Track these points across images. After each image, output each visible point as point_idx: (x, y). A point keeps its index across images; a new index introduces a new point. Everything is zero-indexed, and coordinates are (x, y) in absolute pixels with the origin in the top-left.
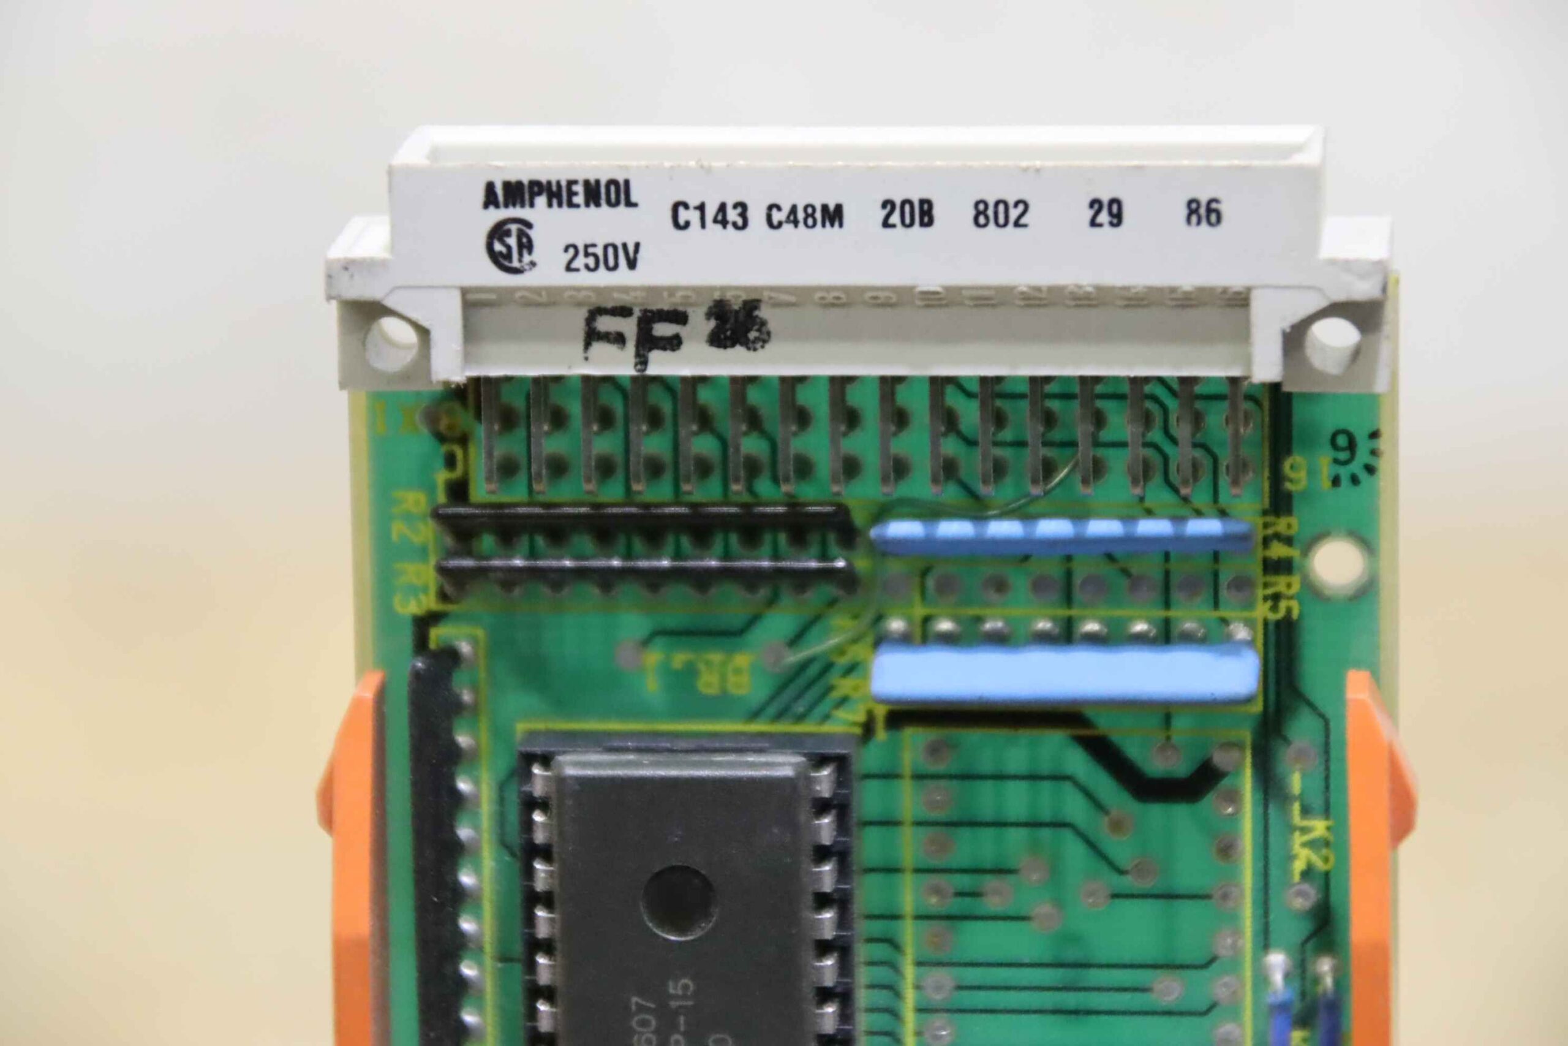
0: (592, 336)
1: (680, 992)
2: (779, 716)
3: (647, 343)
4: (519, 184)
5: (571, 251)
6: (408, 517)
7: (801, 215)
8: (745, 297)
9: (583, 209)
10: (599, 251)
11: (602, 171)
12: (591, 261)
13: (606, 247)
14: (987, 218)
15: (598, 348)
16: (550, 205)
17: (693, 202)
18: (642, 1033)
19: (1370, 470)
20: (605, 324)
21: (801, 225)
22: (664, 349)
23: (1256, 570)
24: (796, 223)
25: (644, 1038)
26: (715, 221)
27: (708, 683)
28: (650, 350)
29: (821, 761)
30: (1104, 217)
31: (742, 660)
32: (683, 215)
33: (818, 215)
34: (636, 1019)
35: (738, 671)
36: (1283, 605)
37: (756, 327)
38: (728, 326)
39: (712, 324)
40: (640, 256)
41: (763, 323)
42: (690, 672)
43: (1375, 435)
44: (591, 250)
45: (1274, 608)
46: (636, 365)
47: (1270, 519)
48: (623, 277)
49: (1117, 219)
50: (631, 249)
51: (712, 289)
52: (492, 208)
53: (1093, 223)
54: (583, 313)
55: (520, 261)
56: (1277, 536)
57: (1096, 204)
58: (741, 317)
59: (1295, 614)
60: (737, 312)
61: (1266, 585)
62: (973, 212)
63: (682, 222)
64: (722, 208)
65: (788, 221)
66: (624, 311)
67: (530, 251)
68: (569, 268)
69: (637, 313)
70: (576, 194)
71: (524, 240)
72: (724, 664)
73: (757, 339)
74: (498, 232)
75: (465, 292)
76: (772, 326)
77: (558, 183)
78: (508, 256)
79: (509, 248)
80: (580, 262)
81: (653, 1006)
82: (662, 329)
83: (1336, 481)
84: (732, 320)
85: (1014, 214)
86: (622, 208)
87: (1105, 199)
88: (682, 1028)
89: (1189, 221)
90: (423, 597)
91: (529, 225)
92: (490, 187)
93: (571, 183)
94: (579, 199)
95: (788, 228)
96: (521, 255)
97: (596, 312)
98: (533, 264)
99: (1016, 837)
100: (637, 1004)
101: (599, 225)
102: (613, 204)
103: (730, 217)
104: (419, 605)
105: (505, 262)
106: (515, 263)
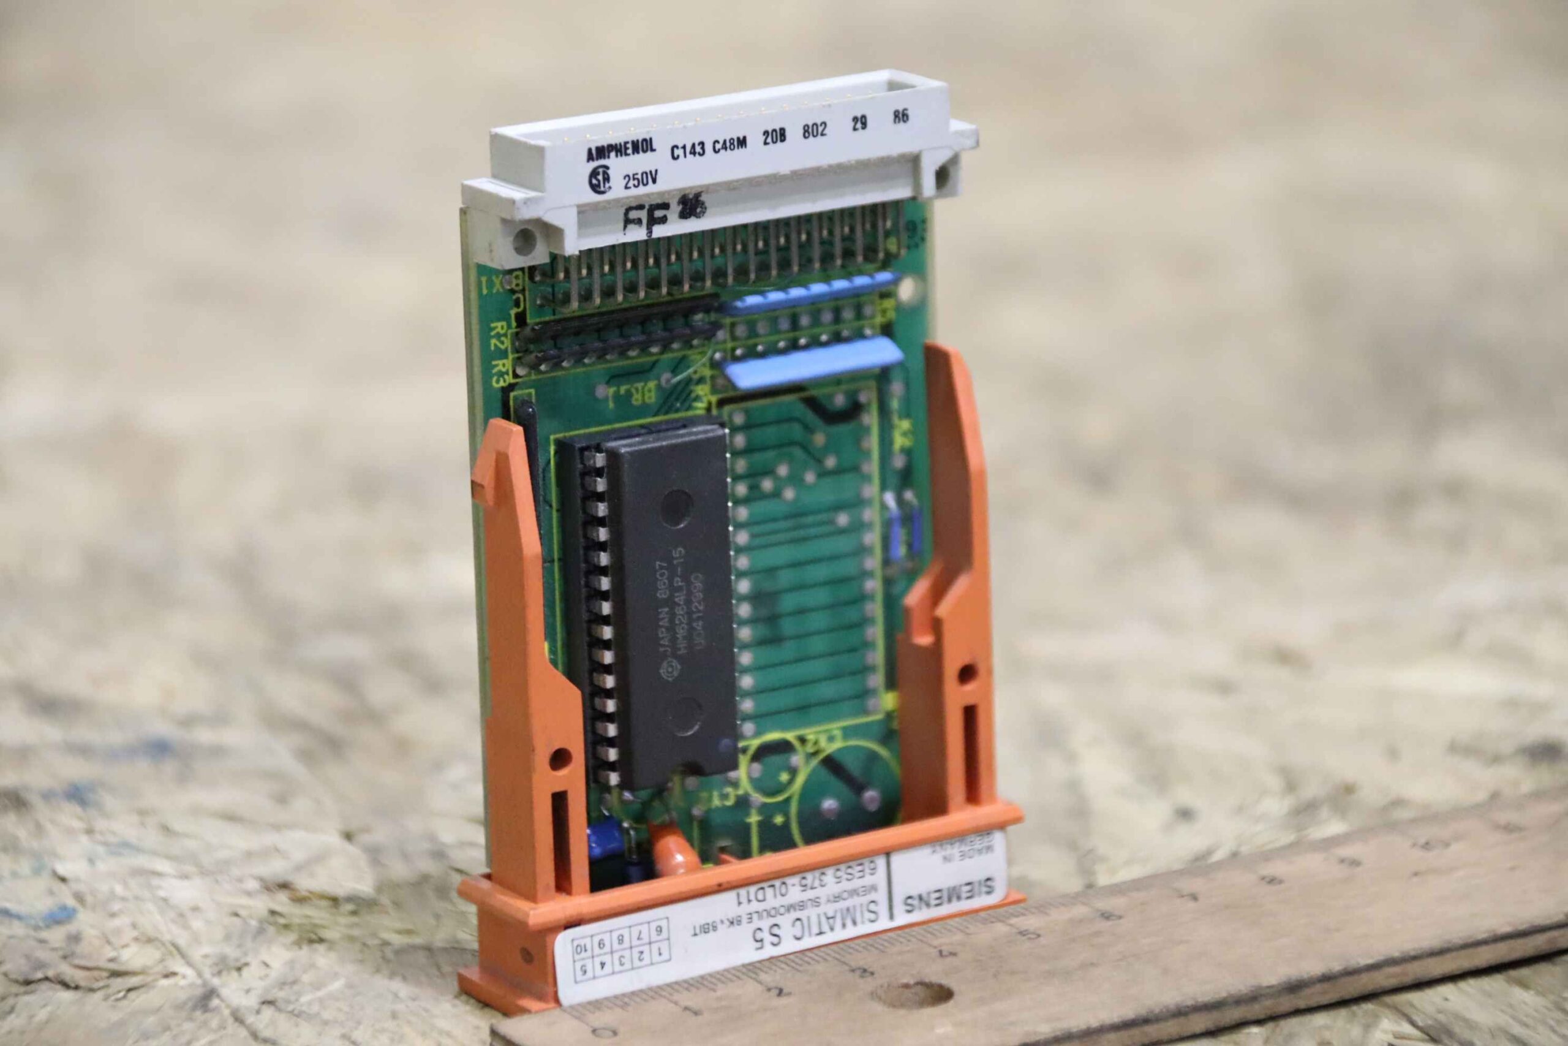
0: (628, 222)
1: (678, 555)
2: (667, 413)
3: (652, 221)
4: (603, 147)
5: (627, 179)
6: (498, 336)
7: (728, 144)
8: (694, 192)
9: (632, 156)
10: (639, 176)
11: (639, 135)
12: (636, 182)
13: (642, 174)
14: (809, 133)
15: (630, 227)
16: (617, 156)
17: (680, 145)
18: (661, 580)
19: (923, 239)
20: (633, 215)
21: (728, 149)
22: (659, 223)
24: (726, 149)
25: (662, 582)
26: (691, 153)
27: (637, 399)
28: (653, 225)
30: (859, 125)
31: (652, 384)
32: (677, 152)
33: (736, 143)
34: (658, 573)
35: (650, 391)
36: (887, 314)
37: (700, 206)
38: (688, 207)
39: (681, 207)
40: (658, 177)
41: (703, 203)
42: (629, 395)
44: (636, 177)
45: (884, 316)
46: (647, 234)
48: (651, 188)
49: (864, 125)
50: (654, 173)
51: (679, 190)
52: (591, 162)
53: (855, 129)
54: (623, 211)
55: (604, 187)
57: (855, 119)
58: (693, 201)
60: (691, 200)
61: (880, 305)
62: (803, 131)
63: (676, 155)
64: (693, 146)
65: (722, 148)
66: (641, 207)
67: (609, 181)
68: (626, 187)
69: (647, 207)
70: (628, 148)
71: (606, 176)
72: (643, 388)
73: (701, 212)
74: (594, 174)
75: (578, 206)
76: (707, 204)
77: (620, 144)
78: (599, 186)
79: (599, 181)
80: (631, 184)
81: (665, 565)
82: (658, 214)
83: (908, 247)
84: (689, 204)
85: (820, 129)
86: (649, 153)
87: (859, 115)
88: (679, 573)
89: (895, 122)
90: (506, 377)
91: (607, 168)
92: (590, 150)
93: (626, 143)
94: (630, 151)
95: (722, 152)
96: (604, 183)
97: (629, 210)
98: (610, 188)
99: (770, 454)
100: (659, 565)
101: (638, 163)
102: (644, 151)
103: (697, 150)
104: (505, 381)
105: (598, 189)
106: (602, 189)
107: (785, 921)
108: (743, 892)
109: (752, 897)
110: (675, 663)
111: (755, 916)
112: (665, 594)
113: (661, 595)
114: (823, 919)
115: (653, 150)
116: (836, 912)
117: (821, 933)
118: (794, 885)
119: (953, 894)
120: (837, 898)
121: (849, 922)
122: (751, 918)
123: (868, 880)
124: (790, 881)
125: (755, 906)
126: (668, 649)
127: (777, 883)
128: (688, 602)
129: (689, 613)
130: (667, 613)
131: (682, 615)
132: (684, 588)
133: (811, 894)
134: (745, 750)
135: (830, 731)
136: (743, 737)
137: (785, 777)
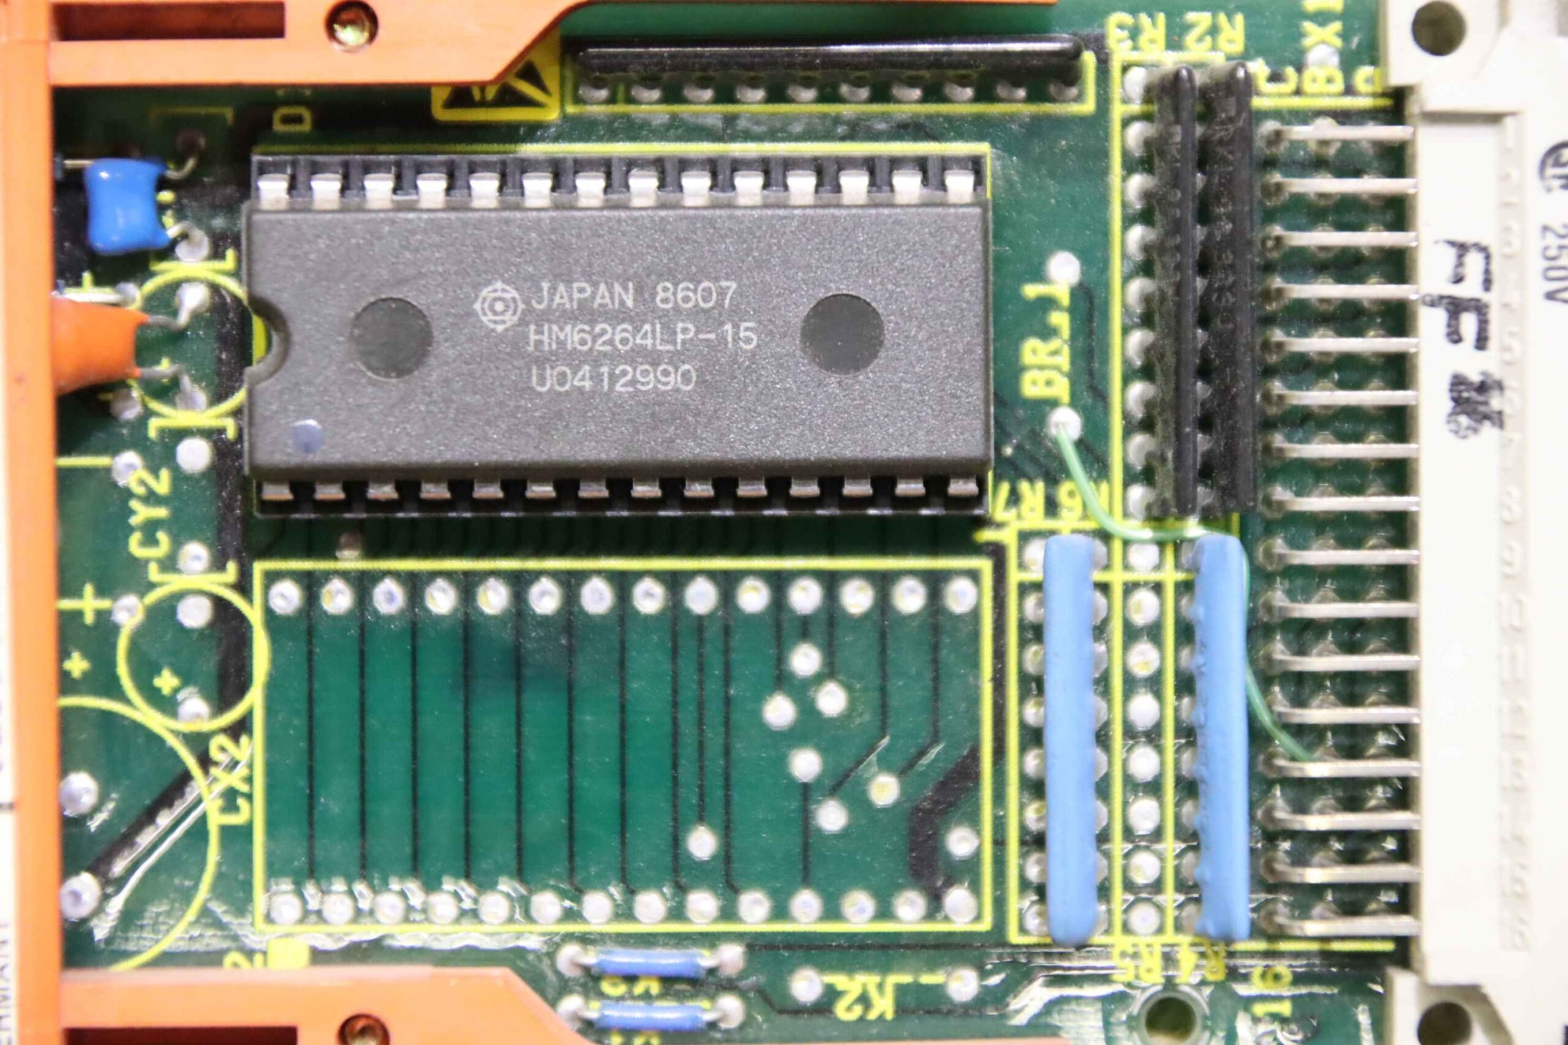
0: (1461, 249)
1: (742, 335)
3: (1454, 308)
6: (1215, 31)
8: (1504, 411)
12: (1552, 252)
15: (1451, 253)
18: (695, 291)
20: (1474, 262)
22: (1448, 325)
23: (1167, 936)
25: (691, 294)
27: (1036, 351)
28: (1447, 311)
31: (1061, 388)
34: (711, 285)
35: (1049, 382)
36: (1128, 963)
37: (1473, 424)
38: (1474, 395)
39: (1476, 377)
41: (1476, 431)
42: (1047, 332)
45: (1123, 955)
46: (1430, 295)
48: (1534, 286)
54: (1488, 241)
55: (1553, 176)
58: (1482, 408)
60: (1490, 403)
61: (1149, 946)
68: (1545, 228)
69: (1485, 297)
72: (1057, 368)
73: (1459, 424)
75: (1516, 115)
76: (1473, 439)
78: (1558, 164)
80: (1552, 240)
81: (727, 303)
82: (1468, 323)
84: (1480, 398)
88: (703, 336)
90: (1127, 45)
96: (1561, 177)
97: (1487, 254)
98: (1549, 190)
99: (869, 671)
100: (728, 288)
104: (1120, 41)
106: (1551, 171)
110: (511, 319)
112: (665, 301)
113: (666, 289)
126: (545, 303)
128: (636, 356)
129: (615, 357)
130: (622, 303)
131: (611, 342)
132: (670, 347)
134: (243, 586)
135: (249, 797)
136: (272, 578)
137: (166, 681)
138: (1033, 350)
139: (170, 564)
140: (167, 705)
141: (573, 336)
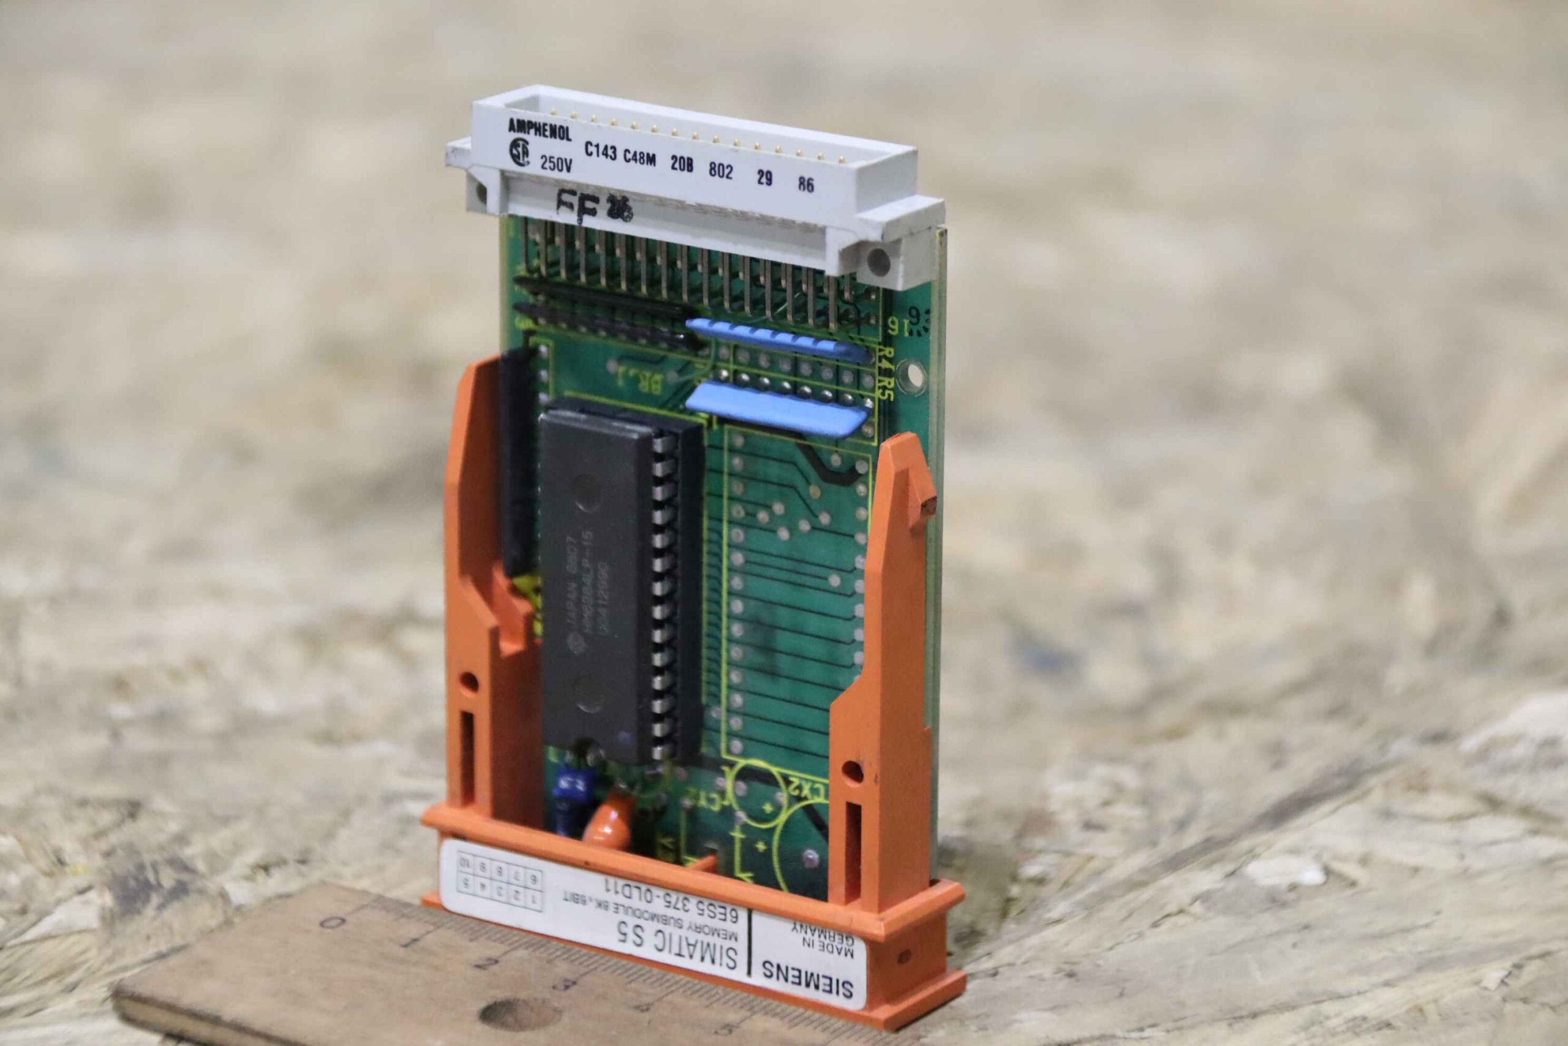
0: (560, 203)
1: (588, 538)
3: (583, 211)
4: (524, 121)
5: (544, 159)
7: (638, 157)
8: (623, 195)
9: (549, 138)
10: (555, 160)
11: (557, 121)
12: (552, 165)
13: (558, 159)
14: (715, 171)
15: (563, 208)
16: (536, 134)
17: (594, 143)
18: (571, 555)
19: (926, 330)
20: (566, 197)
21: (638, 162)
22: (589, 214)
23: (876, 371)
24: (636, 160)
25: (572, 557)
26: (603, 154)
28: (584, 214)
29: (660, 434)
30: (764, 180)
31: (658, 377)
32: (590, 149)
33: (645, 158)
34: (569, 547)
35: (656, 382)
36: (887, 392)
37: (627, 210)
38: (616, 208)
39: (609, 205)
40: (572, 166)
41: (630, 209)
42: (636, 378)
43: (928, 312)
44: (552, 160)
45: (883, 394)
46: (578, 220)
47: (882, 347)
48: (563, 175)
49: (770, 182)
50: (568, 162)
51: (608, 189)
52: (512, 132)
53: (759, 182)
54: (556, 191)
55: (523, 160)
56: (885, 357)
57: (761, 172)
58: (621, 203)
59: (892, 399)
60: (619, 201)
61: (880, 381)
62: (709, 168)
63: (589, 151)
64: (606, 148)
65: (633, 159)
66: (573, 193)
67: (527, 156)
68: (543, 167)
69: (578, 194)
70: (546, 130)
71: (525, 150)
72: (651, 378)
73: (627, 216)
74: (514, 144)
75: (501, 172)
76: (634, 210)
77: (539, 124)
78: (518, 157)
79: (519, 153)
80: (547, 165)
81: (576, 542)
82: (589, 205)
83: (911, 333)
84: (617, 205)
85: (727, 171)
86: (565, 141)
87: (765, 170)
88: (588, 556)
89: (800, 187)
91: (527, 143)
92: (512, 121)
93: (545, 125)
94: (548, 133)
95: (632, 162)
96: (523, 157)
97: (562, 191)
98: (528, 163)
99: (773, 489)
101: (555, 147)
102: (562, 138)
103: (609, 152)
105: (517, 160)
106: (521, 161)
107: (650, 927)
108: (612, 880)
109: (619, 889)
110: (581, 639)
111: (621, 909)
112: (574, 569)
113: (570, 570)
114: (684, 944)
115: (569, 140)
116: (697, 942)
117: (679, 955)
118: (658, 897)
119: (810, 980)
120: (699, 929)
121: (708, 959)
122: (617, 908)
123: (729, 926)
124: (656, 891)
125: (620, 899)
126: (575, 623)
127: (644, 887)
128: (595, 587)
130: (575, 588)
131: (589, 597)
132: (592, 571)
133: (671, 912)
134: (732, 765)
135: (814, 782)
136: (729, 751)
137: (768, 808)
138: (644, 386)
139: (722, 793)
140: (778, 808)
141: (588, 613)
